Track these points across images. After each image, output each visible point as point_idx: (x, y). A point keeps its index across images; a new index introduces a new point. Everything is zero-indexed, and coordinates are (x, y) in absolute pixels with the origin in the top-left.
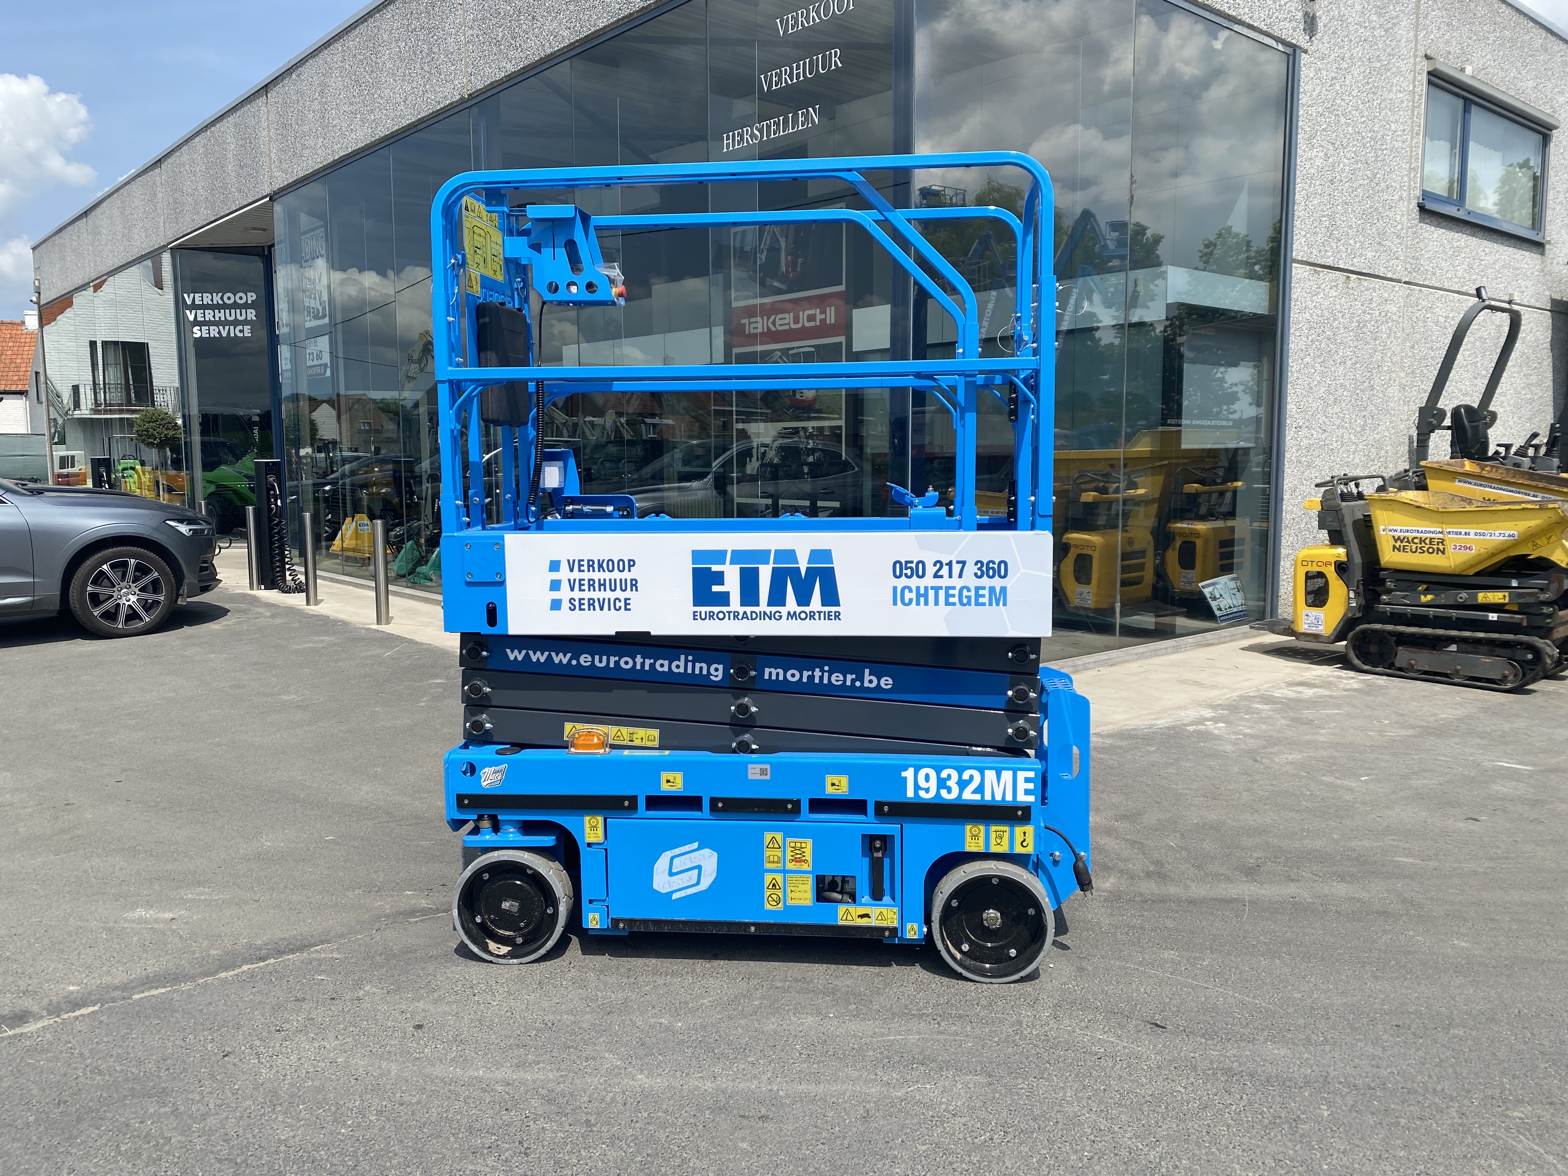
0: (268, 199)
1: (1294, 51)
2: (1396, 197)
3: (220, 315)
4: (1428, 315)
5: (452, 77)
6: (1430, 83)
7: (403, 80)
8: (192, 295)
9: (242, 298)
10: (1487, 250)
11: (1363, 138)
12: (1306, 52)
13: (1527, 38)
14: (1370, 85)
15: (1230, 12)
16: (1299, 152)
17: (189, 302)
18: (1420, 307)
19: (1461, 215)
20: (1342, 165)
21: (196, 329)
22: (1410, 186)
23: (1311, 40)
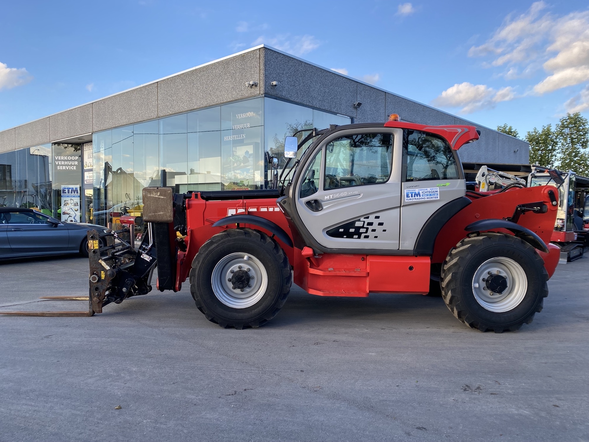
0: (91, 133)
1: (352, 118)
3: (66, 163)
5: (154, 112)
9: (73, 158)
15: (336, 112)
17: (57, 159)
21: (58, 167)
23: (357, 115)
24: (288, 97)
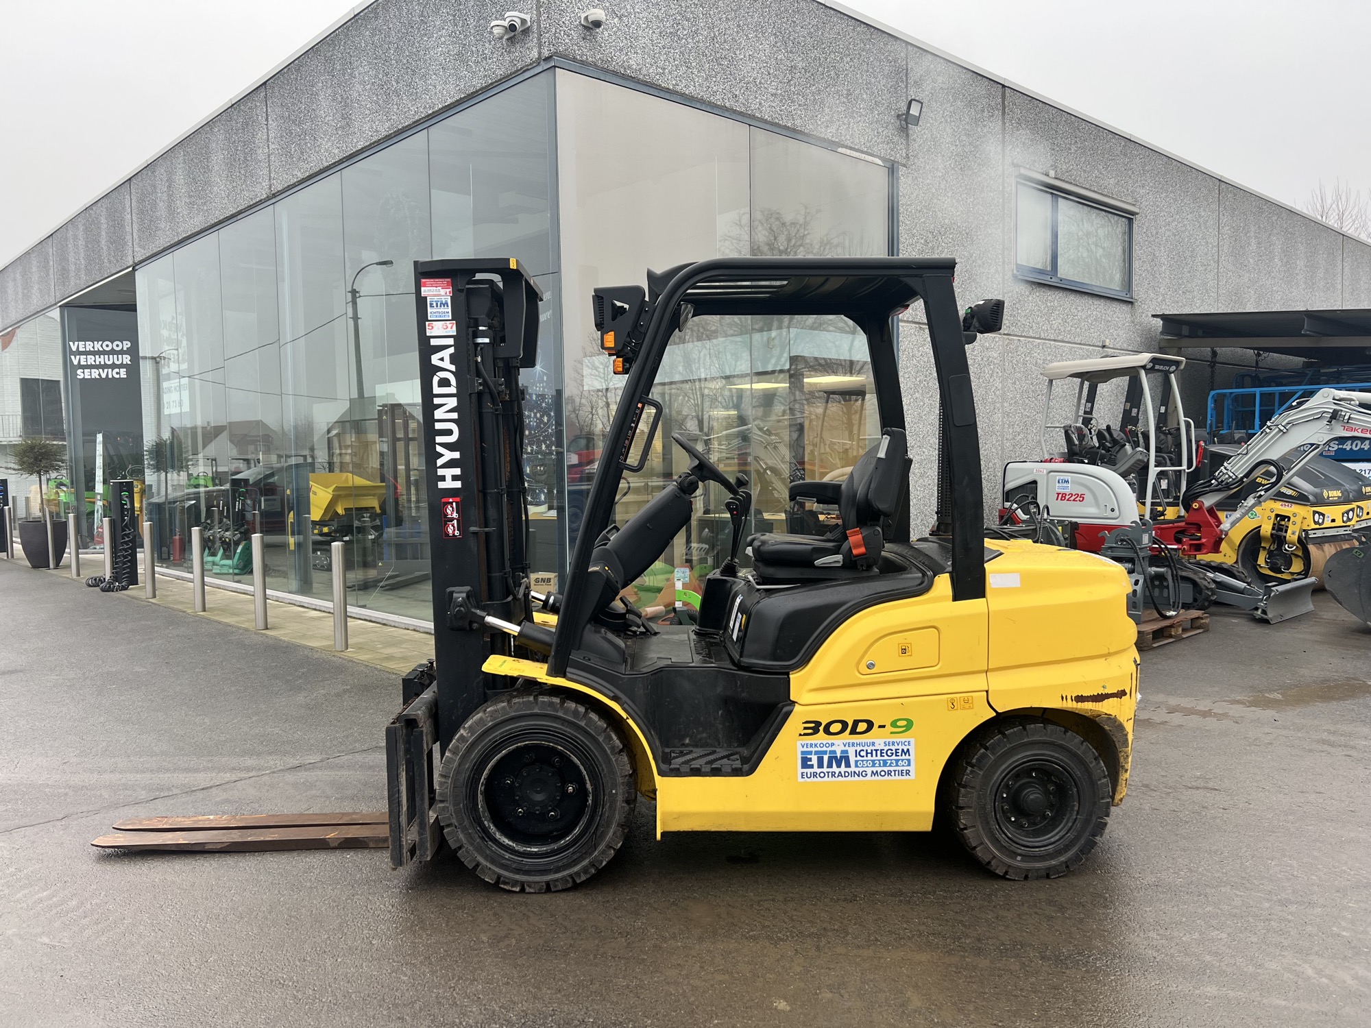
0: (131, 269)
1: (893, 165)
2: (992, 270)
3: (100, 360)
4: (1028, 359)
5: (260, 180)
6: (1018, 183)
7: (227, 180)
8: (76, 343)
9: (118, 345)
10: (1079, 308)
11: (959, 227)
12: (904, 165)
13: (1108, 146)
14: (964, 188)
15: (833, 139)
16: (902, 240)
17: (74, 349)
18: (1019, 353)
19: (1054, 282)
20: (940, 248)
21: (79, 371)
22: (1004, 262)
23: (907, 157)
24: (651, 73)
